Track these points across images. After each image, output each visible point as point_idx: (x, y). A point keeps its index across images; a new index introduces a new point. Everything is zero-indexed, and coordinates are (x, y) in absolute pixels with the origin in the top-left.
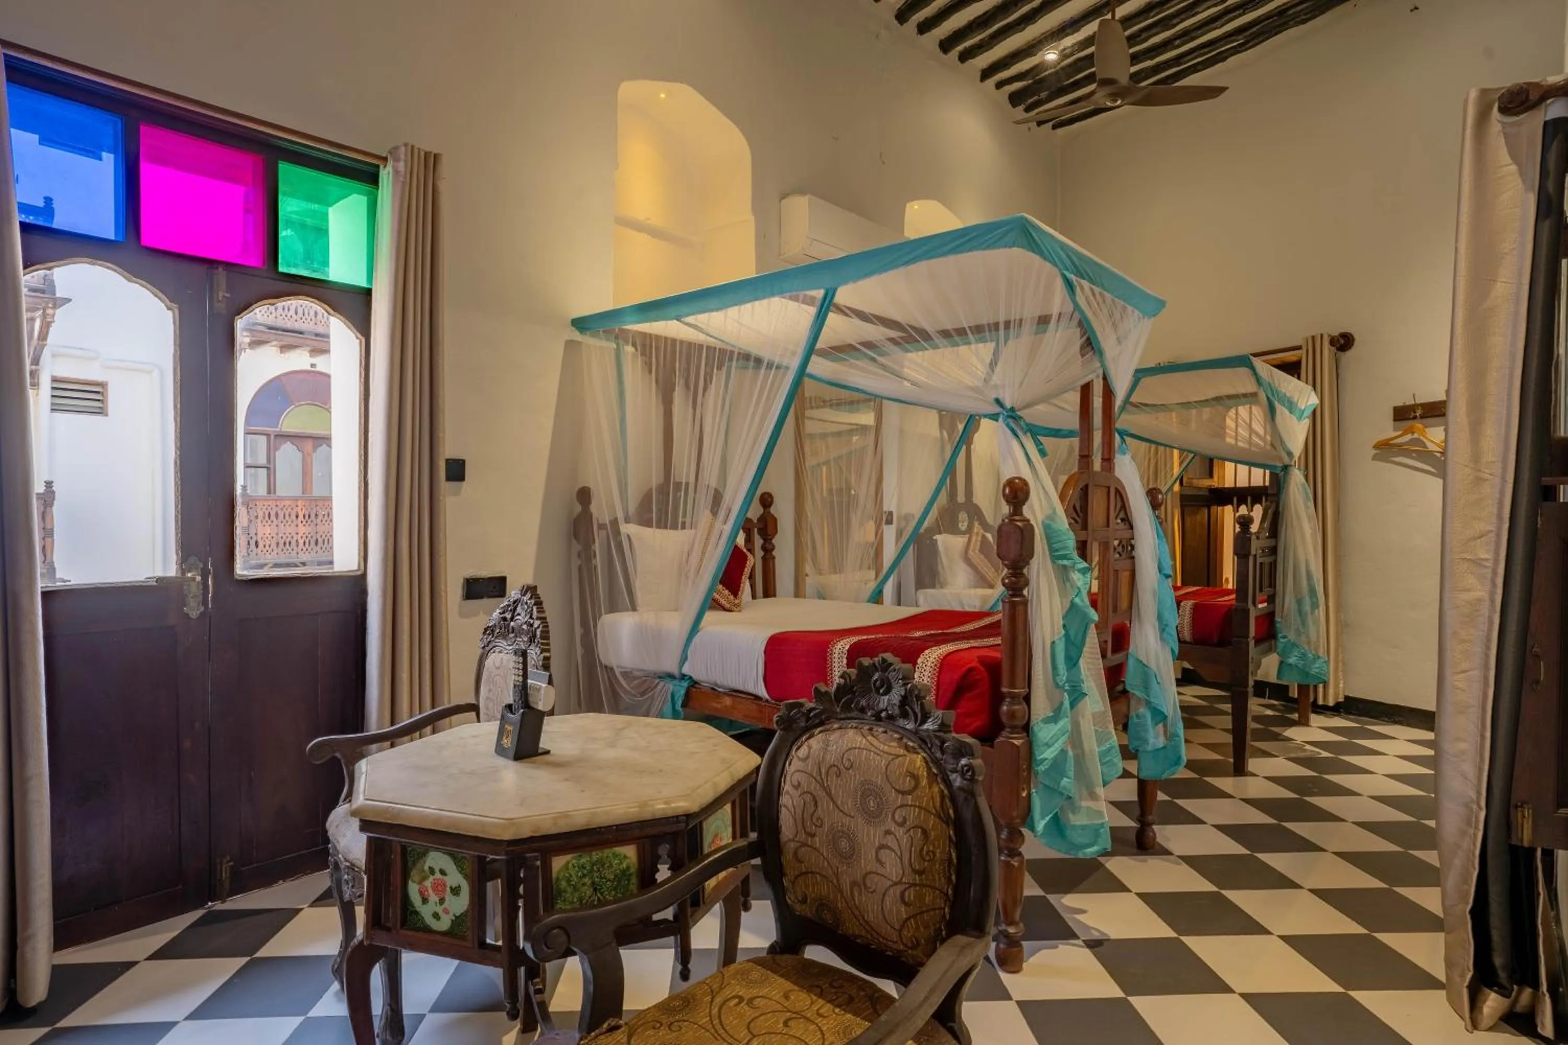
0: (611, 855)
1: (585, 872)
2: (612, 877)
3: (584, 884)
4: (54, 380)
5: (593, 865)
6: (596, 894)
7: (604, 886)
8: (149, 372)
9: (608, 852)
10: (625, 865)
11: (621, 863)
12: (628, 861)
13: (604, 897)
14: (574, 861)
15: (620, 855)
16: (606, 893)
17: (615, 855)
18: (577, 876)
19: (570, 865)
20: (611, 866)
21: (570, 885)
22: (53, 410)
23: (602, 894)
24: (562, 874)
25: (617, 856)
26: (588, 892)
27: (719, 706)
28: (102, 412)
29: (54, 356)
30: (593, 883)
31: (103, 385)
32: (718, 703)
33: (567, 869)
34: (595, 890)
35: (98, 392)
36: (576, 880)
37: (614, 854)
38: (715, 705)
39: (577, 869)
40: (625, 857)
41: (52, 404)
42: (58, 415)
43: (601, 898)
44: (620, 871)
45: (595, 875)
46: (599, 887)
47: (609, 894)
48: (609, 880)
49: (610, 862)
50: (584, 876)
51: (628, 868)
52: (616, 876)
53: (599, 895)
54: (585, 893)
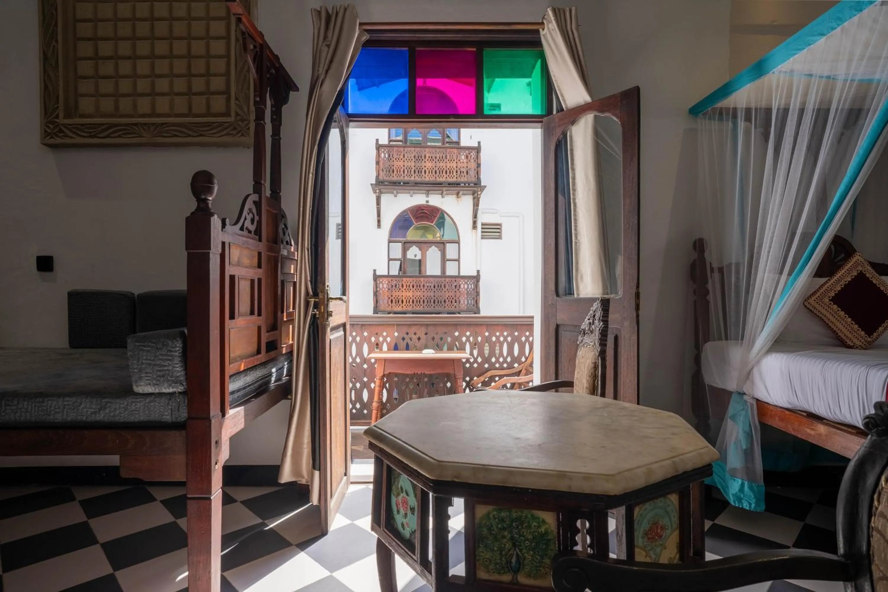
0: (529, 516)
1: (505, 526)
2: (530, 537)
3: (504, 537)
4: (482, 224)
5: (512, 521)
6: (515, 549)
7: (522, 544)
8: (518, 217)
9: (526, 513)
10: (543, 530)
11: (539, 527)
12: (547, 526)
13: (523, 554)
14: (495, 513)
15: (538, 518)
16: (525, 550)
17: (534, 518)
18: (497, 527)
19: (491, 516)
20: (529, 527)
21: (491, 534)
22: (482, 238)
23: (521, 550)
24: (484, 522)
25: (536, 518)
26: (507, 545)
27: (812, 433)
28: (500, 238)
29: (482, 213)
30: (512, 538)
31: (500, 225)
32: (812, 429)
33: (489, 518)
34: (514, 545)
35: (499, 229)
36: (496, 529)
37: (532, 516)
38: (808, 431)
39: (497, 520)
40: (544, 522)
41: (482, 235)
42: (484, 240)
43: (519, 553)
44: (539, 533)
45: (515, 531)
46: (517, 543)
47: (528, 553)
48: (528, 540)
49: (529, 522)
50: (504, 529)
51: (546, 532)
52: (534, 538)
53: (518, 551)
54: (505, 545)
